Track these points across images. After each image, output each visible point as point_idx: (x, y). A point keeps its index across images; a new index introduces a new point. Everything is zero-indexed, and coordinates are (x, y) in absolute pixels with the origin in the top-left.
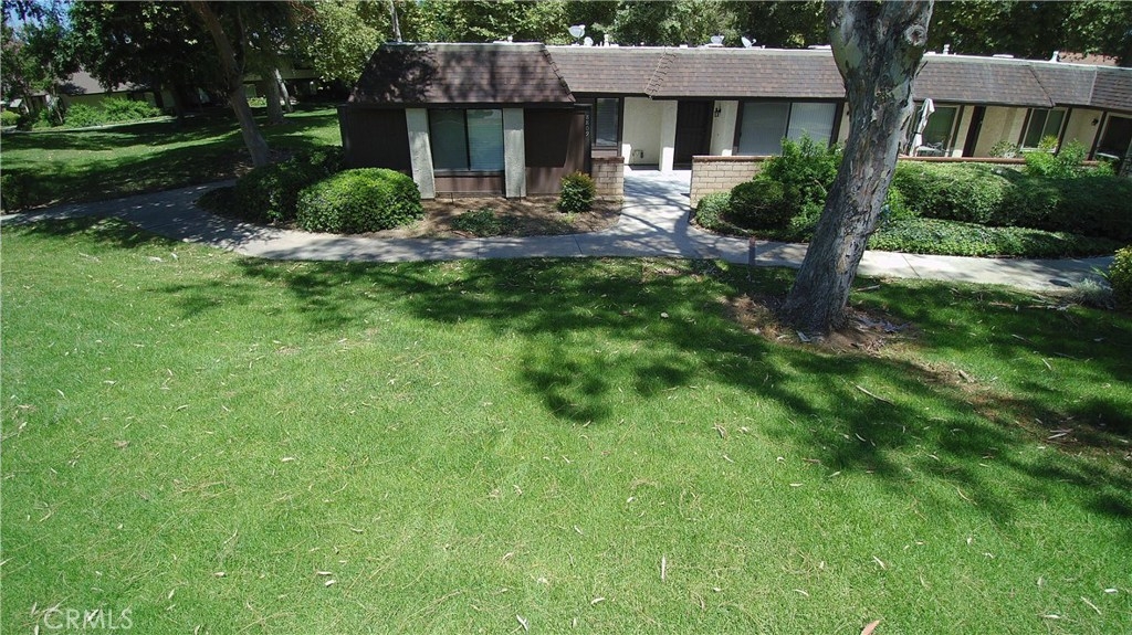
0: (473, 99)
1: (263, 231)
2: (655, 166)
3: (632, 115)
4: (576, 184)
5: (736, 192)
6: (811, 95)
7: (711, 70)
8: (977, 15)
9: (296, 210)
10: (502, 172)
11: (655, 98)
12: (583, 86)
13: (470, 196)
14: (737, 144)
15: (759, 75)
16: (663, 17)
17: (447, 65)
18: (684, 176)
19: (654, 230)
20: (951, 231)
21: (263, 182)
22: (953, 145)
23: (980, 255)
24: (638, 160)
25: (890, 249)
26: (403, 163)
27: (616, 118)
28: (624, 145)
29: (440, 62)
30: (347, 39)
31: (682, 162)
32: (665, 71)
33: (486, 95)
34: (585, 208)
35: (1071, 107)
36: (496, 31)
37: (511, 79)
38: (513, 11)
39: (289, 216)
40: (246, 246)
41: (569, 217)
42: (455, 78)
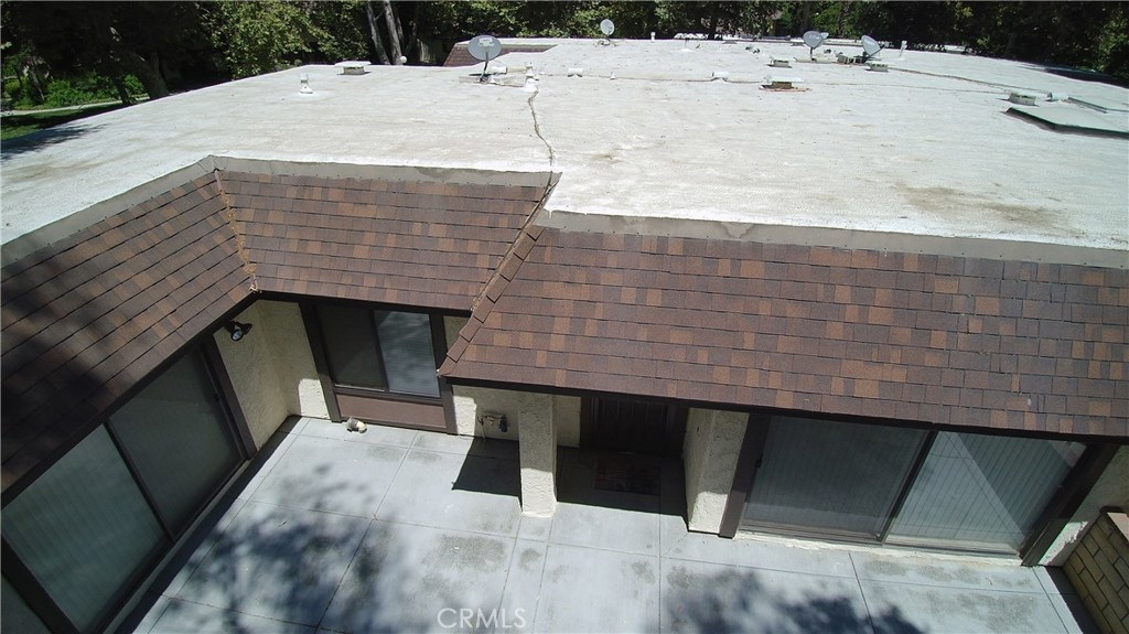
15: (837, 331)
24: (494, 430)
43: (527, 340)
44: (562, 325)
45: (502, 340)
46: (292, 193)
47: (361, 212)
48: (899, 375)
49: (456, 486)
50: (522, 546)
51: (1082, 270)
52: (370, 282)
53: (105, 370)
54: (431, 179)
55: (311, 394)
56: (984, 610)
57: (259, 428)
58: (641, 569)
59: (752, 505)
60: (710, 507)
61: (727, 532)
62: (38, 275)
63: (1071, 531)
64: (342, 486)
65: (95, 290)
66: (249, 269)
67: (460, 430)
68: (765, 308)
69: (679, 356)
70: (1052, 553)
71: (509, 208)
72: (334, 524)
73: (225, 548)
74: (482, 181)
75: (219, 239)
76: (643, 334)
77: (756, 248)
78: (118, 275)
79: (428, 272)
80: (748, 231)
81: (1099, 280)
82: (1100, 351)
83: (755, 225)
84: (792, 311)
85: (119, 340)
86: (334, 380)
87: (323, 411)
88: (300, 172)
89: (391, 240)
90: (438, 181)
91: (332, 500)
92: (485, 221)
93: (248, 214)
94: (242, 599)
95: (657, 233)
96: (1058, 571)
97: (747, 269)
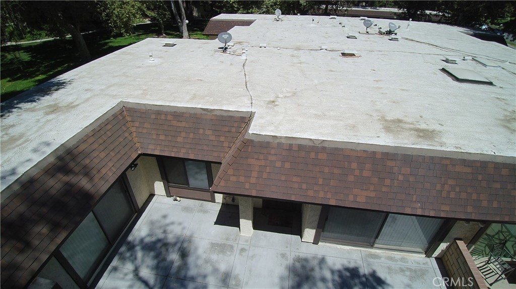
43: (242, 179)
44: (255, 174)
45: (233, 179)
46: (153, 116)
47: (179, 124)
48: (373, 194)
49: (216, 223)
50: (240, 247)
51: (442, 158)
52: (184, 151)
53: (93, 191)
54: (206, 113)
55: (159, 187)
56: (408, 273)
57: (140, 201)
58: (283, 256)
59: (325, 233)
60: (309, 234)
61: (316, 242)
62: (68, 158)
63: (443, 246)
64: (173, 223)
65: (87, 161)
66: (138, 145)
67: (217, 201)
68: (326, 170)
69: (296, 186)
70: (437, 253)
71: (236, 124)
72: (171, 238)
73: (131, 247)
74: (225, 114)
75: (126, 134)
76: (283, 178)
77: (324, 148)
78: (94, 154)
79: (205, 148)
80: (321, 142)
81: (448, 162)
82: (447, 188)
83: (324, 140)
84: (336, 171)
85: (96, 179)
86: (168, 182)
87: (164, 193)
88: (156, 109)
89: (191, 135)
90: (209, 113)
91: (170, 228)
92: (227, 129)
93: (137, 124)
94: (139, 266)
95: (289, 142)
96: (439, 260)
97: (321, 156)
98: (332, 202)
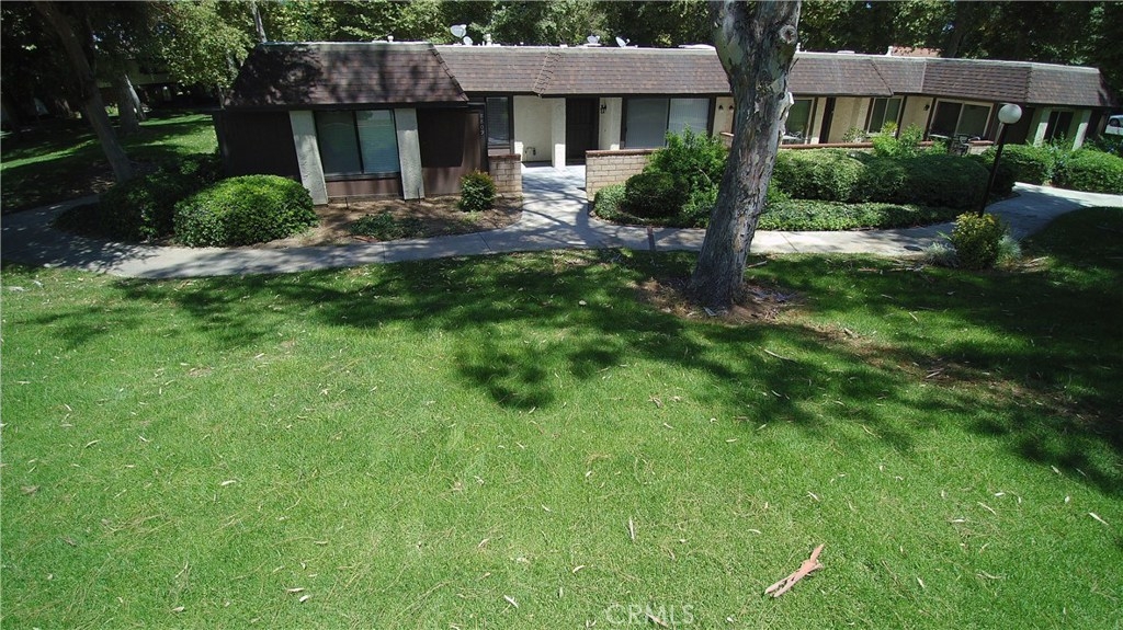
0: (363, 100)
1: (136, 250)
2: (548, 162)
3: (522, 115)
4: (477, 182)
5: (632, 183)
6: (687, 92)
7: (594, 69)
8: (821, 15)
9: (173, 224)
10: (399, 174)
11: (544, 96)
12: (471, 85)
13: (364, 200)
14: (624, 140)
15: (639, 73)
16: (538, 18)
17: (332, 67)
18: (579, 170)
19: (557, 223)
20: (819, 208)
21: (131, 196)
22: (811, 134)
23: (844, 229)
24: (531, 157)
25: (770, 228)
26: (291, 169)
27: (505, 116)
28: (516, 144)
29: (325, 63)
30: (207, 40)
31: (574, 157)
32: (552, 69)
33: (379, 97)
34: (487, 206)
35: (906, 95)
36: (370, 31)
37: (402, 81)
38: (387, 10)
39: (165, 231)
40: (120, 266)
41: (472, 215)
42: (343, 79)
79: (515, 81)
82: (699, 74)
98: (631, 91)
